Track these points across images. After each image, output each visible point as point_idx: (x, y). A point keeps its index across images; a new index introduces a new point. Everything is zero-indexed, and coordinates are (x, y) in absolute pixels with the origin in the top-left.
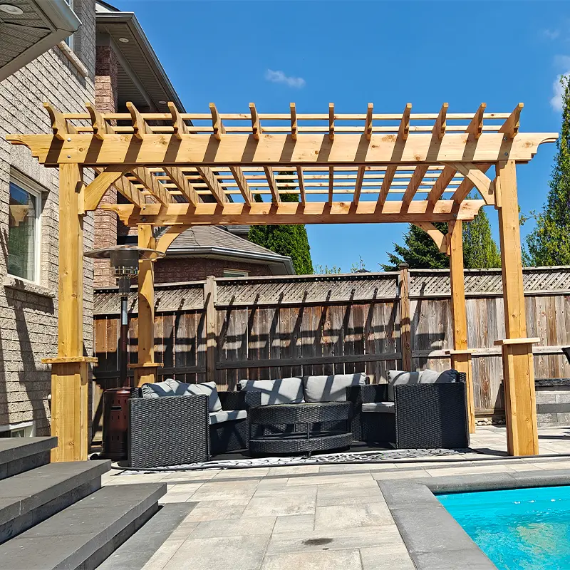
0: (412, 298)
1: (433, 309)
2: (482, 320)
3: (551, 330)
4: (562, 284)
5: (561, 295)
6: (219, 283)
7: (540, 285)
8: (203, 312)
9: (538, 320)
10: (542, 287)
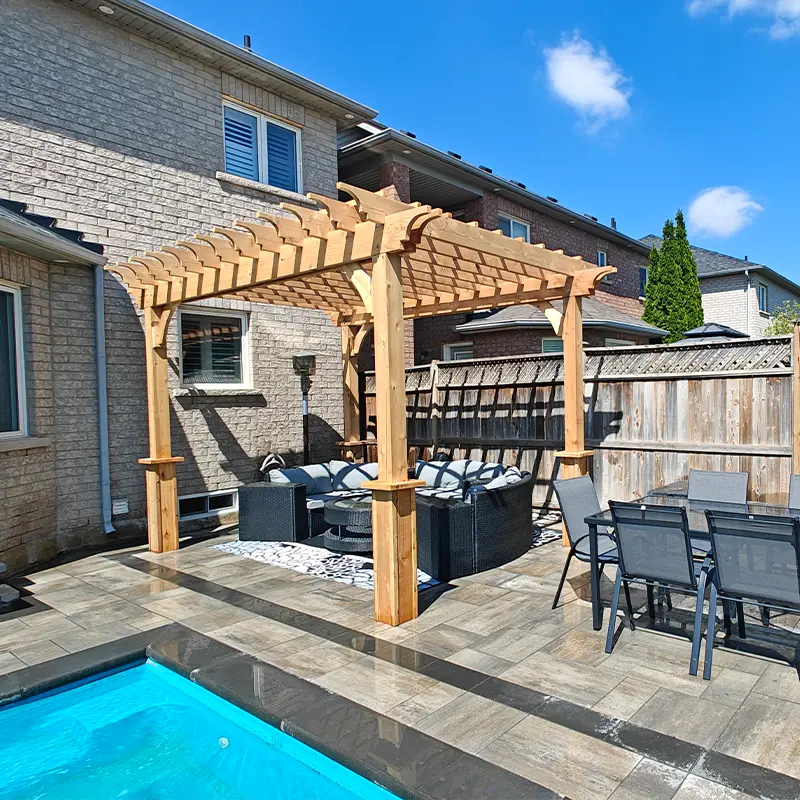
0: (586, 381)
1: (608, 393)
2: (659, 407)
3: (746, 424)
4: (766, 362)
5: (763, 376)
6: (440, 366)
7: (735, 363)
8: (431, 391)
9: (728, 410)
10: (736, 366)
